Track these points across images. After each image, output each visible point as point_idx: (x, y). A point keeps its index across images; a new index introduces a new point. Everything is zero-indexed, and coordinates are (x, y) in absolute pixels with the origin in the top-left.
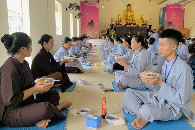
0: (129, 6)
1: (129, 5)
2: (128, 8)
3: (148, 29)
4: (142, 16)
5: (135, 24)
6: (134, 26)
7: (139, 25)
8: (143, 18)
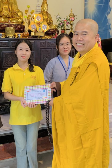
4: (45, 2)
5: (20, 29)
6: (20, 36)
7: (37, 34)
8: (48, 13)
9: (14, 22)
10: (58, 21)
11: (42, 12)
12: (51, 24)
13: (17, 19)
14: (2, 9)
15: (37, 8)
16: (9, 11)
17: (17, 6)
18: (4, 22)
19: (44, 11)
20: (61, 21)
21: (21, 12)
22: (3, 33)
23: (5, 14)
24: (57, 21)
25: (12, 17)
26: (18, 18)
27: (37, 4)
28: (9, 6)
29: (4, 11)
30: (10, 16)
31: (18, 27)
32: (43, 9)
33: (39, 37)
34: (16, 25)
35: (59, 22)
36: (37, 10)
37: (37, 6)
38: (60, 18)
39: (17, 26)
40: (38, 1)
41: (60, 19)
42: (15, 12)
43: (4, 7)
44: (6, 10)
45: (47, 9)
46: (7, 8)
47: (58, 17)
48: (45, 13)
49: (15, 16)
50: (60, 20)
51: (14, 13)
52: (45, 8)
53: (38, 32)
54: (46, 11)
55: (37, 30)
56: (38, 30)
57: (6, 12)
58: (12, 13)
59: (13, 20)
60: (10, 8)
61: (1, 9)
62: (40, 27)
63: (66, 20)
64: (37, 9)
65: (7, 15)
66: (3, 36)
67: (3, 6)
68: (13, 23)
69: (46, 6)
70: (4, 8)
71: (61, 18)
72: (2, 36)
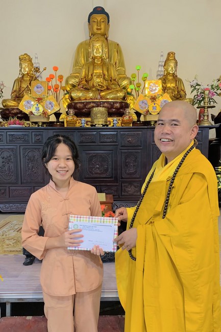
0: (99, 17)
1: (99, 11)
2: (91, 28)
3: (211, 141)
4: (171, 56)
5: (119, 110)
6: (116, 122)
7: (149, 118)
8: (177, 76)
9: (110, 97)
10: (193, 90)
11: (164, 76)
12: (181, 97)
13: (115, 92)
14: (92, 75)
15: (160, 69)
16: (104, 78)
17: (124, 68)
18: (91, 99)
19: (169, 73)
20: (199, 91)
21: (128, 78)
22: (89, 119)
23: (95, 85)
24: (192, 92)
25: (108, 89)
26: (117, 91)
27: (160, 62)
28: (104, 69)
29: (95, 79)
30: (104, 87)
31: (115, 107)
32: (167, 71)
33: (153, 123)
34: (112, 103)
35: (195, 93)
36: (159, 73)
37: (159, 66)
38: (198, 85)
39: (114, 104)
40: (162, 56)
41: (197, 87)
42: (115, 80)
43: (95, 71)
44: (98, 77)
45: (174, 69)
46: (100, 73)
47: (194, 83)
48: (171, 78)
49: (113, 86)
50: (198, 89)
51: (113, 82)
52: (170, 69)
53: (150, 114)
54: (173, 74)
55: (148, 111)
56: (151, 110)
57: (98, 80)
58: (109, 81)
59: (107, 94)
60: (106, 73)
61: (90, 76)
62: (156, 105)
63: (210, 87)
64: (159, 71)
65: (99, 85)
66: (89, 123)
67: (93, 70)
68: (108, 99)
69: (172, 64)
70: (94, 74)
71: (200, 85)
72: (87, 125)
